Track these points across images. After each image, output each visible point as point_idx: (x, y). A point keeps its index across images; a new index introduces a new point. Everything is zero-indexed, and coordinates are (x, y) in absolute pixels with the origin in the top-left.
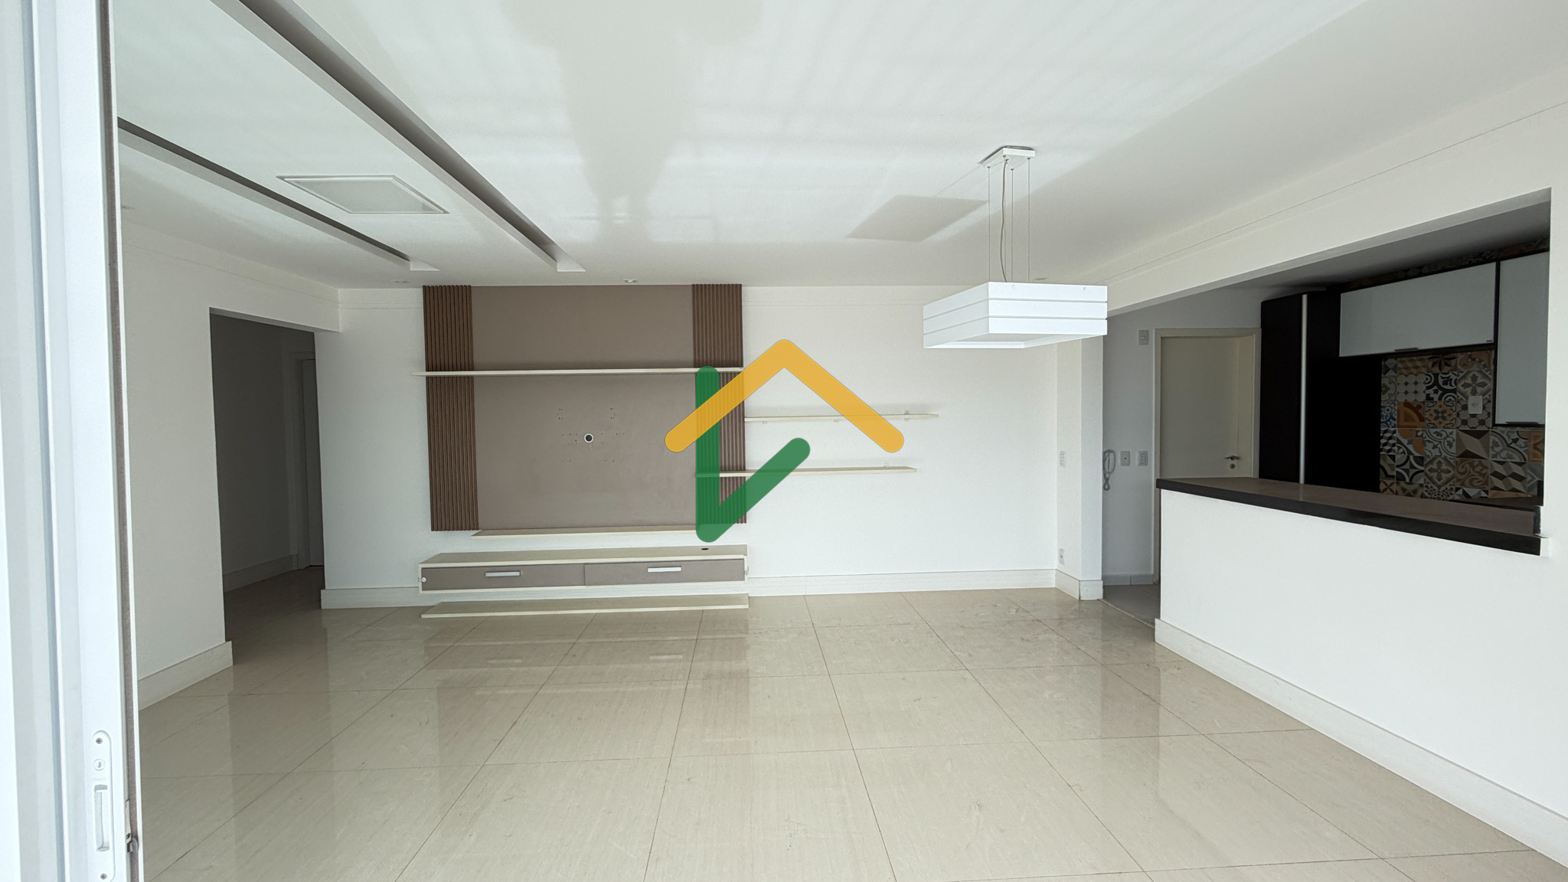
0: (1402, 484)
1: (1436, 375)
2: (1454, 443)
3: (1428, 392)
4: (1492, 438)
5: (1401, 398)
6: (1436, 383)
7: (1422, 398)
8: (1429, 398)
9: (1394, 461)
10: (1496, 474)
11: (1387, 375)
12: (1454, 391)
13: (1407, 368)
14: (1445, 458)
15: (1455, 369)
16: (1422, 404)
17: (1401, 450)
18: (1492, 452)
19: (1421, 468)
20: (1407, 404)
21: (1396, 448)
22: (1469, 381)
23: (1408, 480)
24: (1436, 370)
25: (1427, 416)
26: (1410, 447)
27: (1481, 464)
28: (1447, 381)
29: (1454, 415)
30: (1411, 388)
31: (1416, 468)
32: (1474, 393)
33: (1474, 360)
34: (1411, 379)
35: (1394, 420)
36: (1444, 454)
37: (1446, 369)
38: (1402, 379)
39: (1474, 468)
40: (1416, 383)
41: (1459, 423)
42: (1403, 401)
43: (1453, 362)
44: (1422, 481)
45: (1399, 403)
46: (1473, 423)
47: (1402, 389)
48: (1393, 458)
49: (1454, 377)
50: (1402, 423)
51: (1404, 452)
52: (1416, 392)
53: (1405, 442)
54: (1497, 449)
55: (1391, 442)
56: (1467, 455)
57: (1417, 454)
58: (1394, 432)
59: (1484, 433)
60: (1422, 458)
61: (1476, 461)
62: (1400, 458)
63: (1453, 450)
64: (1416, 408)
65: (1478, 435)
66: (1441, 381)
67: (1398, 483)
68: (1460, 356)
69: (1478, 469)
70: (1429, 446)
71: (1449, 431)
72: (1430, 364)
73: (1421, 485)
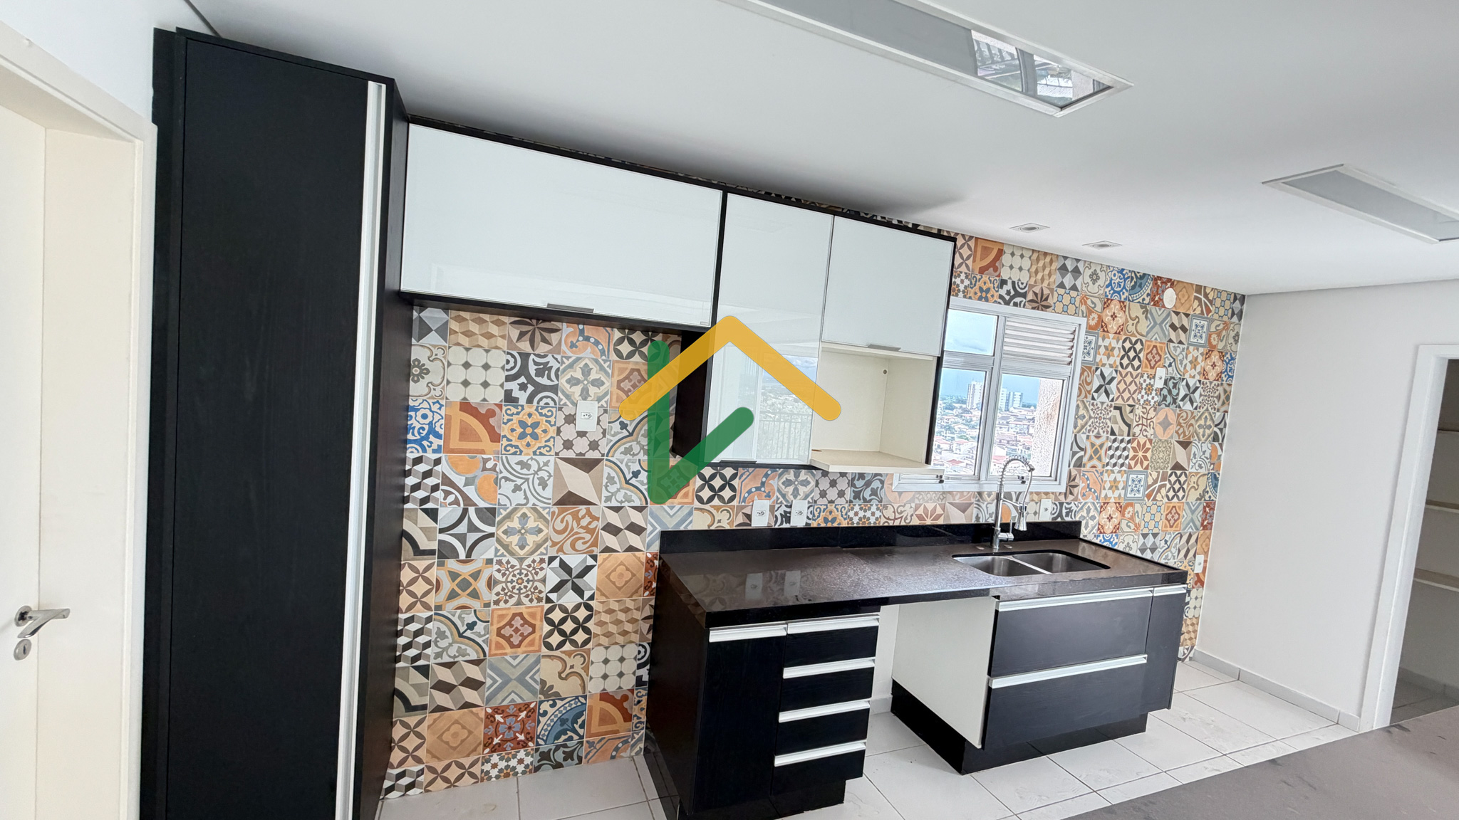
0: (451, 564)
1: (525, 357)
2: (550, 482)
3: (509, 386)
4: (607, 470)
5: (456, 394)
6: (524, 371)
7: (496, 395)
8: (509, 398)
9: (435, 520)
10: (613, 530)
11: (424, 341)
12: (554, 389)
13: (468, 334)
14: (534, 509)
15: (557, 349)
16: (497, 410)
17: (451, 498)
18: (605, 494)
19: (490, 529)
20: (466, 406)
21: (439, 495)
22: (578, 375)
23: (462, 556)
24: (525, 346)
25: (504, 431)
26: (471, 492)
27: (589, 513)
28: (543, 370)
29: (551, 432)
30: (476, 375)
31: (479, 530)
32: (585, 395)
33: (587, 339)
34: (477, 357)
35: (438, 436)
36: (532, 500)
37: (542, 348)
38: (457, 355)
39: (578, 520)
40: (486, 367)
41: (559, 446)
42: (458, 399)
43: (554, 337)
44: (490, 554)
45: (449, 403)
46: (581, 446)
47: (457, 374)
48: (433, 514)
49: (555, 365)
50: (455, 443)
51: (456, 502)
52: (485, 385)
53: (459, 481)
54: (613, 488)
55: (431, 481)
56: (570, 500)
57: (482, 504)
58: (437, 462)
59: (596, 462)
60: (492, 511)
61: (583, 508)
62: (448, 514)
63: (548, 492)
64: (485, 417)
65: (587, 465)
66: (532, 369)
67: (441, 565)
68: (567, 329)
69: (584, 522)
70: (507, 487)
71: (542, 459)
72: (515, 333)
73: (489, 562)
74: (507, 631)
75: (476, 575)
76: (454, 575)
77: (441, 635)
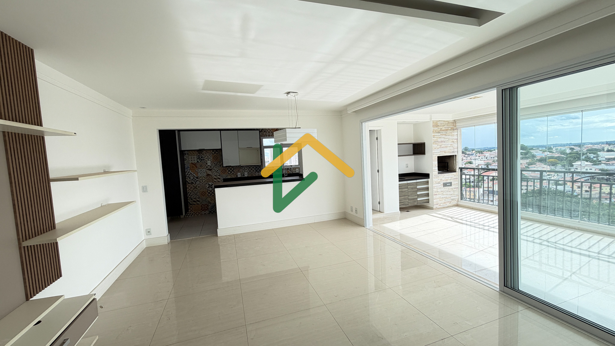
0: (193, 184)
1: (199, 156)
2: (205, 173)
3: (197, 160)
4: (213, 170)
5: (190, 162)
6: (199, 158)
7: (196, 162)
8: (198, 162)
9: (190, 179)
10: (215, 179)
11: (186, 156)
12: (204, 160)
13: (191, 154)
14: (203, 176)
15: (203, 154)
17: (192, 176)
18: (213, 174)
19: (198, 180)
20: (192, 163)
22: (207, 157)
23: (194, 183)
24: (199, 154)
25: (198, 166)
26: (194, 175)
27: (211, 176)
28: (202, 157)
29: (204, 166)
31: (196, 180)
32: (208, 160)
33: (207, 152)
34: (193, 157)
35: (189, 168)
36: (203, 175)
37: (201, 154)
38: (190, 157)
39: (210, 178)
40: (194, 158)
41: (206, 167)
42: (191, 162)
43: (203, 153)
44: (198, 183)
45: (190, 163)
46: (209, 167)
47: (190, 159)
49: (203, 156)
50: (191, 168)
52: (194, 160)
53: (193, 173)
54: (214, 173)
55: (189, 174)
56: (208, 175)
57: (196, 176)
58: (189, 171)
59: (212, 169)
60: (198, 177)
61: (210, 176)
62: (192, 178)
63: (205, 174)
64: (195, 164)
65: (210, 170)
66: (200, 157)
67: (192, 185)
68: (204, 151)
69: (211, 178)
70: (199, 174)
71: (203, 170)
72: (197, 153)
73: (198, 184)
74: (202, 194)
75: (197, 186)
76: (194, 186)
77: (193, 194)
